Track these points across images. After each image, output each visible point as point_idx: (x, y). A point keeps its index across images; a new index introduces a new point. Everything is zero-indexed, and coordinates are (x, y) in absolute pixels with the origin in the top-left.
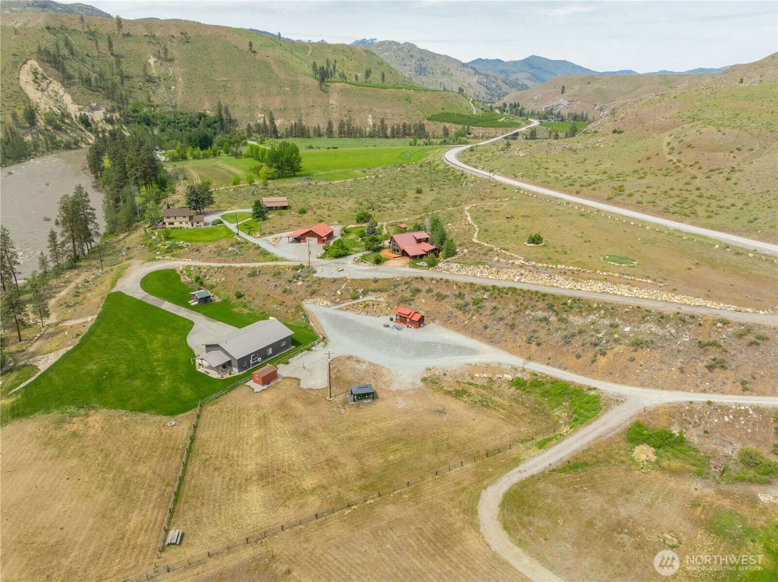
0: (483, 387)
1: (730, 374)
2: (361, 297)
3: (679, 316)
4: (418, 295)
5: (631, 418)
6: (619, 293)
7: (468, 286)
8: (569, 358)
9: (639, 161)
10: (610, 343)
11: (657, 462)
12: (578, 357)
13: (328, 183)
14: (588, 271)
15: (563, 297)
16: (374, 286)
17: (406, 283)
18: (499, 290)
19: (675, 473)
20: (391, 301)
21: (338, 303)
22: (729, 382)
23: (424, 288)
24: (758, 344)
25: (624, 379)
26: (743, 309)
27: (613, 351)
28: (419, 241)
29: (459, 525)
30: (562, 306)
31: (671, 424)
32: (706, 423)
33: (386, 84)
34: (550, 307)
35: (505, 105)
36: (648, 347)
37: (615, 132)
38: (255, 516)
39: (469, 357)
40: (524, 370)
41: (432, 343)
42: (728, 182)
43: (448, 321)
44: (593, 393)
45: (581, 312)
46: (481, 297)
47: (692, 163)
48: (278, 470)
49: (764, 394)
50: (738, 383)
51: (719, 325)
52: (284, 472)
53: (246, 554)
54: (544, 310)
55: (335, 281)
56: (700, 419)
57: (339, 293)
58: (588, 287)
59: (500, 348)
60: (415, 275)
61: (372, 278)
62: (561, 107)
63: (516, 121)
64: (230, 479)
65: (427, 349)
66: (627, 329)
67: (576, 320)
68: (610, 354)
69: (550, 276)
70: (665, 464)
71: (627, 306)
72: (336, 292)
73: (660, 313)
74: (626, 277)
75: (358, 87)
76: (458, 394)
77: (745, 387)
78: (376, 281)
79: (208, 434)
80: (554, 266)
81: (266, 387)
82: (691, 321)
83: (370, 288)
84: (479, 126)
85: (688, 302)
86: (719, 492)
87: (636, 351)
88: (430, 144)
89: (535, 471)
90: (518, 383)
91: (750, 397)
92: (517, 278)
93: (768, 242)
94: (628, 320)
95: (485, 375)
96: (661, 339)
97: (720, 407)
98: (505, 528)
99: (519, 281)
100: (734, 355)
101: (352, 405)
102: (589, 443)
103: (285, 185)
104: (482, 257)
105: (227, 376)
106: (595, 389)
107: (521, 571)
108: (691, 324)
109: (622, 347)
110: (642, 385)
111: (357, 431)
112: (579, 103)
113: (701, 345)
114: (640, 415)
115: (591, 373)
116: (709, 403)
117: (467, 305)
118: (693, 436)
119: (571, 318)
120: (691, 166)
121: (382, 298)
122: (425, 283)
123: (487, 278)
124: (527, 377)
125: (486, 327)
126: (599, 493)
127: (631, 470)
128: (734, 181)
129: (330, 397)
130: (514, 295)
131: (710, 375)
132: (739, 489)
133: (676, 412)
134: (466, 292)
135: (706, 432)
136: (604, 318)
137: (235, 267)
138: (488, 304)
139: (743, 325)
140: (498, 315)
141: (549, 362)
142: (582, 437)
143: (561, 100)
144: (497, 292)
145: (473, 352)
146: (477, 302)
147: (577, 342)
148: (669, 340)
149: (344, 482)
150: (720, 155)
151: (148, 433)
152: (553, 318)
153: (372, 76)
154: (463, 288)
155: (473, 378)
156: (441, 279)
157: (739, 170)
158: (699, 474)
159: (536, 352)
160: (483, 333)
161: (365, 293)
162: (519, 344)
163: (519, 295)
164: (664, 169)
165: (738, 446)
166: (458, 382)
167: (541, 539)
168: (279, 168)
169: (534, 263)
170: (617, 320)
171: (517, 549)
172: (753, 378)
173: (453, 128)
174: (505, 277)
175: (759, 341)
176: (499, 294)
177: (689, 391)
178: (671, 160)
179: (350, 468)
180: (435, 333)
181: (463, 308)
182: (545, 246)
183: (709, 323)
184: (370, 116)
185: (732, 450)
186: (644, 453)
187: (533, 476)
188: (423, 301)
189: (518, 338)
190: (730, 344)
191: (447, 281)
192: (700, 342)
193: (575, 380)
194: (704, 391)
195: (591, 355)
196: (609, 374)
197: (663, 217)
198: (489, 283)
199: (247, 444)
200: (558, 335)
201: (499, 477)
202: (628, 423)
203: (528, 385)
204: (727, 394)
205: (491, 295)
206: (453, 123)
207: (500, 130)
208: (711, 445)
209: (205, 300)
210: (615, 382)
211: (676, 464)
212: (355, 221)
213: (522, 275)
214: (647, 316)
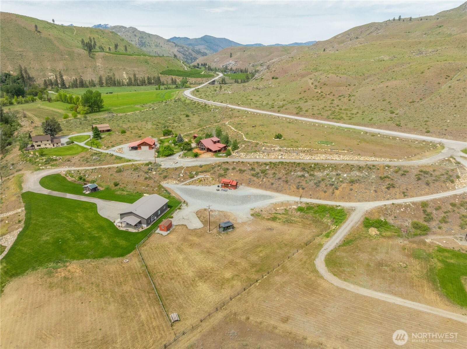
0: (283, 214)
1: (397, 190)
2: (195, 176)
3: (367, 166)
4: (228, 172)
5: (362, 216)
6: (334, 159)
7: (255, 164)
8: (321, 193)
9: (300, 93)
10: (339, 183)
11: (380, 234)
12: (325, 192)
13: (124, 114)
14: (314, 150)
15: (309, 164)
16: (200, 169)
17: (219, 166)
18: (274, 164)
19: (389, 237)
20: (214, 176)
21: (183, 182)
22: (398, 193)
23: (231, 167)
24: (405, 175)
25: (350, 200)
26: (393, 160)
27: (341, 187)
28: (215, 143)
29: (313, 278)
30: (310, 168)
31: (380, 216)
32: (394, 213)
33: (128, 53)
34: (304, 169)
35: (198, 64)
36: (357, 182)
37: (273, 78)
38: (211, 297)
39: (270, 200)
40: (301, 202)
41: (248, 195)
42: (350, 101)
43: (250, 183)
44: (339, 208)
45: (320, 170)
46: (264, 169)
47: (329, 93)
48: (207, 272)
49: (413, 197)
50: (401, 193)
51: (387, 168)
52: (211, 273)
53: (220, 316)
54: (301, 172)
55: (176, 169)
56: (391, 212)
57: (181, 175)
58: (318, 158)
59: (283, 193)
60: (223, 161)
61: (199, 165)
62: (231, 65)
63: (210, 74)
64: (183, 282)
65: (246, 199)
66: (345, 175)
67: (319, 174)
68: (340, 189)
69: (297, 154)
70: (384, 234)
71: (342, 164)
72: (179, 175)
73: (358, 166)
74: (334, 151)
75: (114, 55)
76: (274, 219)
77: (405, 195)
78: (201, 166)
79: (153, 262)
80: (297, 149)
81: (168, 232)
82: (374, 168)
83: (199, 171)
84: (192, 77)
85: (368, 160)
86: (410, 242)
87: (352, 185)
88: (168, 88)
89: (331, 248)
90: (300, 209)
91: (408, 199)
92: (280, 157)
93: (382, 129)
94: (344, 171)
95: (282, 208)
96: (362, 178)
97: (398, 205)
98: (335, 275)
99: (281, 158)
100: (397, 181)
101: (224, 233)
102: (349, 231)
103: (99, 117)
104: (255, 148)
105: (141, 230)
106: (339, 206)
107: (353, 291)
108: (374, 169)
109: (345, 184)
110: (359, 201)
111: (235, 246)
112: (241, 62)
113: (381, 178)
114: (365, 214)
115: (334, 199)
116: (393, 204)
117: (258, 173)
118: (390, 220)
119: (316, 174)
120: (329, 94)
121: (208, 176)
122: (231, 165)
123: (263, 158)
124: (304, 206)
125: (272, 184)
126: (364, 252)
127: (371, 240)
128: (353, 101)
129: (210, 231)
130: (283, 166)
131: (389, 191)
132: (417, 239)
133: (381, 210)
134: (255, 167)
135: (395, 217)
136: (332, 171)
137: (104, 168)
138: (270, 172)
139: (396, 167)
140: (277, 176)
141: (311, 197)
142: (345, 229)
143: (231, 61)
144: (273, 165)
145: (271, 197)
146: (263, 172)
147: (323, 185)
148: (366, 178)
149: (245, 271)
150: (342, 88)
151: (115, 269)
152: (306, 175)
153: (119, 48)
154: (253, 165)
155: (276, 211)
156: (239, 162)
157: (353, 96)
158: (399, 236)
159: (303, 193)
160: (271, 187)
161: (197, 174)
162: (293, 190)
163: (285, 165)
164: (316, 96)
165: (410, 221)
166: (270, 213)
167: (353, 276)
168: (90, 106)
169: (286, 148)
170: (339, 172)
171: (345, 283)
172: (407, 190)
173: (179, 80)
174: (273, 157)
175: (405, 173)
176: (274, 166)
177: (382, 200)
178: (318, 92)
179: (244, 264)
180: (244, 190)
181: (256, 175)
182: (284, 139)
183: (382, 167)
184: (124, 73)
185: (408, 223)
186: (373, 231)
187: (332, 250)
188: (232, 174)
189: (291, 187)
190: (393, 176)
191: (242, 162)
192: (381, 177)
193: (328, 203)
194: (388, 199)
195: (331, 190)
196: (342, 198)
197: (328, 121)
198: (268, 161)
199: (180, 263)
200: (312, 183)
201: (317, 253)
202: (362, 219)
203: (305, 209)
204: (398, 199)
205: (270, 167)
206: (177, 75)
207: (204, 79)
208: (399, 223)
209: (95, 189)
210: (346, 202)
211: (388, 233)
212: (163, 135)
213: (282, 155)
214: (353, 168)
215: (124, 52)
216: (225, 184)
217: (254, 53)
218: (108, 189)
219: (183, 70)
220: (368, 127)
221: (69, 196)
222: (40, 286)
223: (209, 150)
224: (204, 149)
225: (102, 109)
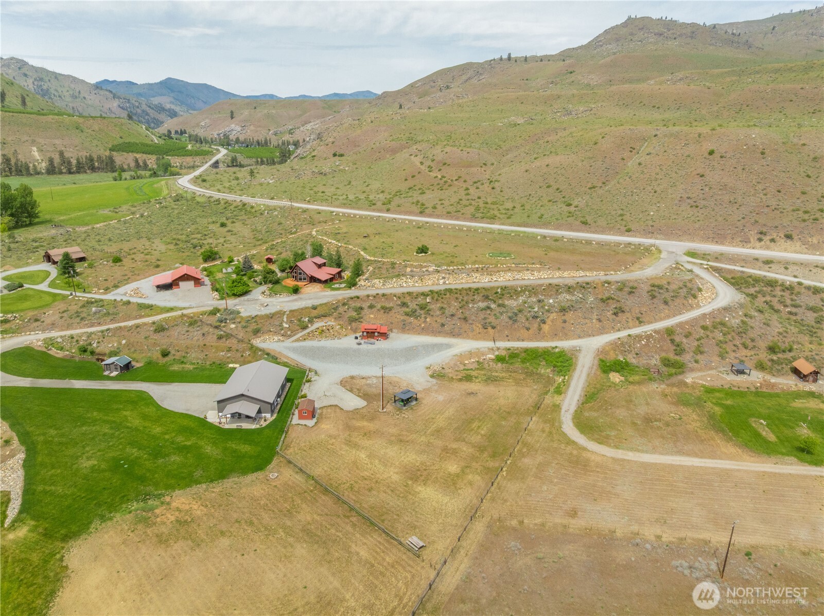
0: (478, 369)
1: (628, 315)
2: (310, 325)
3: (579, 284)
4: (363, 313)
5: (594, 358)
6: (526, 278)
7: (407, 295)
8: (522, 331)
10: (545, 313)
11: (626, 380)
12: (528, 329)
13: (90, 227)
14: (491, 266)
15: (492, 288)
16: (315, 313)
17: (344, 304)
18: (437, 293)
19: (639, 383)
20: (341, 323)
21: (290, 336)
22: (630, 320)
23: (365, 305)
24: (634, 292)
25: (566, 337)
26: (609, 273)
27: (549, 319)
28: (320, 266)
29: (575, 452)
30: (495, 295)
31: (617, 355)
32: (634, 348)
33: (29, 110)
34: (486, 298)
35: (169, 132)
36: (571, 310)
37: (335, 155)
38: (449, 504)
39: (448, 350)
40: (498, 349)
41: (413, 347)
42: (494, 190)
43: (405, 328)
44: (557, 350)
45: (511, 296)
46: (424, 302)
47: (457, 178)
48: (419, 470)
49: (652, 323)
50: (635, 320)
51: (606, 285)
52: (425, 470)
53: (479, 527)
54: (483, 302)
55: (271, 316)
56: (629, 347)
57: (285, 325)
58: (502, 278)
59: (464, 338)
60: (348, 296)
61: (310, 306)
62: (234, 132)
63: (204, 149)
64: (392, 491)
65: (411, 353)
66: (551, 301)
67: (512, 303)
68: (549, 322)
69: (468, 275)
70: (631, 379)
71: (542, 285)
72: (281, 325)
73: (566, 285)
74: (521, 266)
76: (468, 378)
77: (640, 321)
78: (314, 308)
79: (320, 470)
80: (463, 267)
81: (315, 420)
82: (588, 286)
83: (313, 316)
85: (575, 275)
86: (668, 385)
87: (564, 315)
88: (138, 178)
89: (573, 408)
90: (500, 359)
91: (645, 327)
92: (441, 282)
93: (562, 230)
94: (548, 295)
95: (472, 360)
96: (576, 303)
97: (636, 336)
98: (599, 443)
99: (444, 283)
100: (625, 302)
101: (407, 409)
102: (586, 380)
103: (40, 235)
104: (393, 271)
105: (264, 424)
106: (556, 347)
107: (636, 460)
108: (589, 288)
109: (554, 314)
110: (580, 337)
111: (435, 425)
112: (252, 128)
113: (602, 300)
114: (598, 355)
115: (543, 338)
116: (629, 335)
117: (416, 311)
118: (631, 359)
119: (506, 302)
120: (456, 180)
121: (331, 322)
122: (364, 301)
123: (413, 286)
124: (504, 353)
125: (443, 325)
126: (618, 407)
127: (618, 389)
128: (499, 189)
129: (383, 409)
130: (452, 294)
131: (617, 318)
132: (674, 380)
133: (618, 346)
134: (407, 299)
135: (637, 354)
136: (530, 297)
137: (125, 327)
138: (433, 306)
139: (619, 282)
140: (448, 312)
141: (508, 338)
142: (579, 379)
143: (233, 126)
144: (436, 296)
145: (449, 346)
146: (422, 307)
147: (521, 318)
148: (581, 302)
149: (474, 458)
150: (474, 170)
151: (262, 492)
152: (493, 306)
154: (402, 298)
155: (465, 365)
156: (378, 294)
157: (496, 181)
158: (650, 379)
159: (494, 334)
160: (440, 330)
161: (311, 321)
162: (478, 331)
163: (456, 293)
164: (435, 184)
165: (657, 357)
166: (457, 371)
167: (624, 441)
168: (12, 215)
169: (446, 267)
170: (540, 297)
171: (620, 451)
172: (642, 314)
173: (152, 161)
174: (430, 282)
175: (634, 290)
176: (439, 296)
177: (611, 333)
179: (466, 450)
180: (400, 341)
181: (413, 314)
182: (433, 254)
183: (600, 285)
185: (655, 361)
186: (615, 377)
187: (576, 411)
188: (372, 316)
189: (474, 327)
190: (618, 296)
191: (384, 295)
192: (602, 299)
193: (538, 346)
194: (619, 330)
195: (536, 325)
196: (555, 336)
197: (476, 222)
198: (426, 289)
199: (367, 464)
200: (504, 317)
201: (559, 418)
202: (596, 362)
203: (507, 358)
204: (632, 328)
205: (433, 298)
206: (143, 153)
208: (643, 361)
210: (562, 340)
211: (637, 378)
213: (444, 278)
214: (559, 289)
215: (20, 107)
216: (368, 333)
217: (274, 111)
218: (149, 363)
219: (151, 143)
220: (541, 228)
221: (79, 384)
222: (139, 544)
223: (313, 280)
224: (305, 279)
225: (37, 220)
